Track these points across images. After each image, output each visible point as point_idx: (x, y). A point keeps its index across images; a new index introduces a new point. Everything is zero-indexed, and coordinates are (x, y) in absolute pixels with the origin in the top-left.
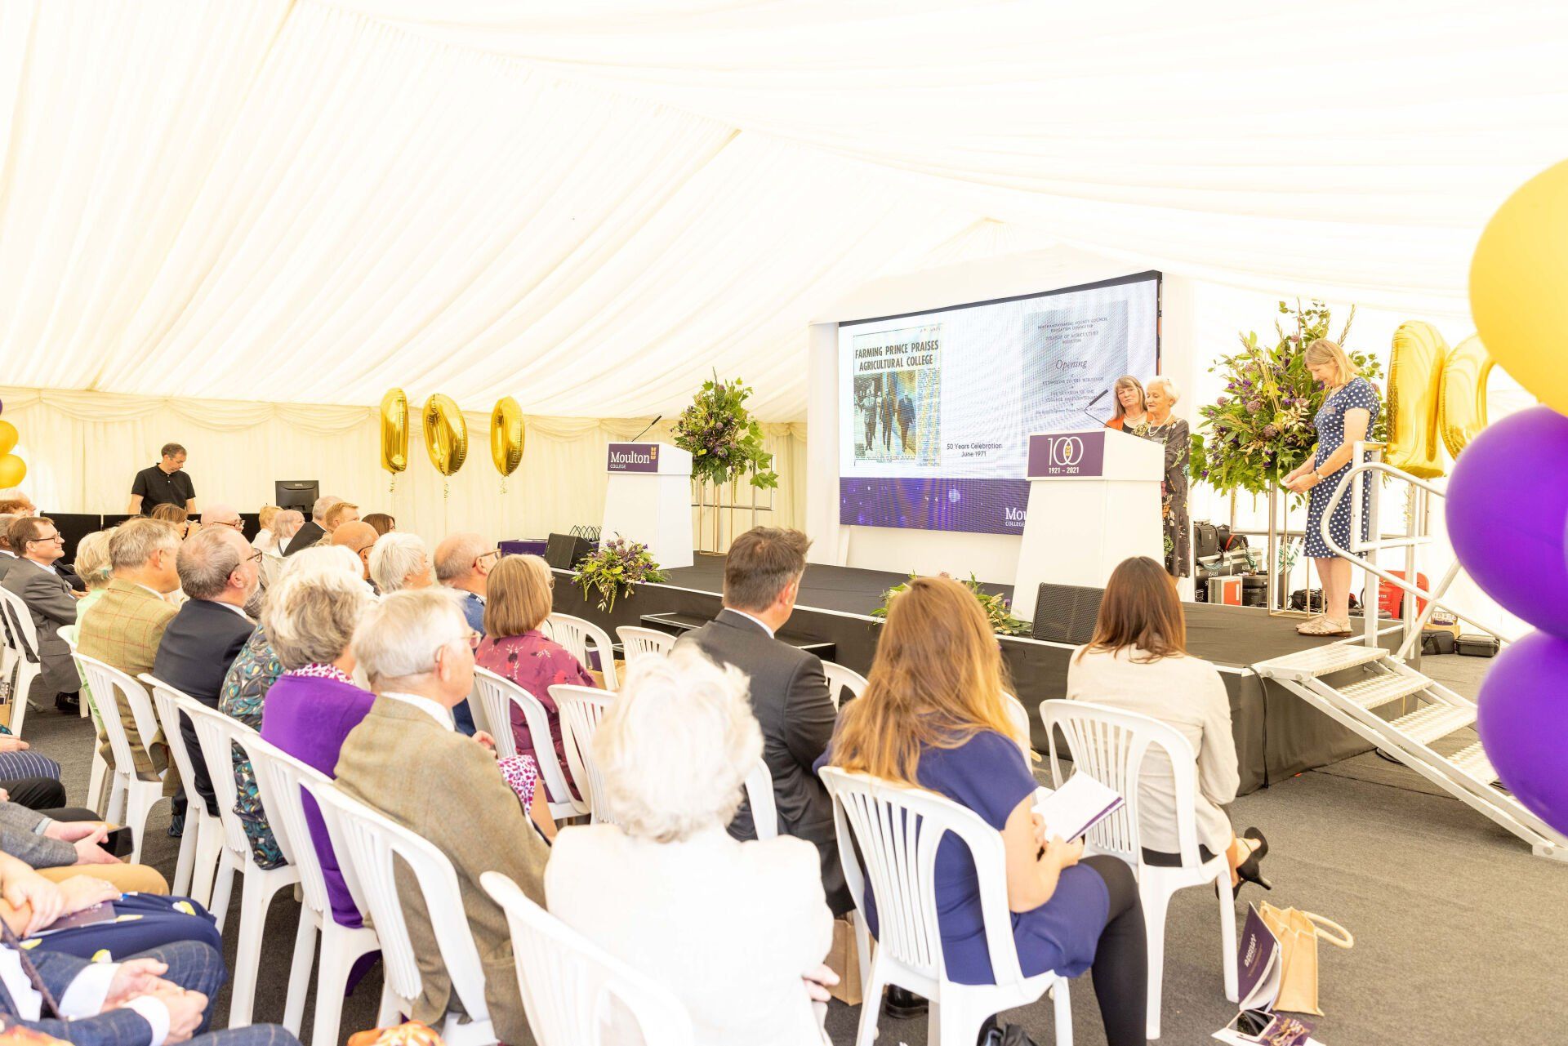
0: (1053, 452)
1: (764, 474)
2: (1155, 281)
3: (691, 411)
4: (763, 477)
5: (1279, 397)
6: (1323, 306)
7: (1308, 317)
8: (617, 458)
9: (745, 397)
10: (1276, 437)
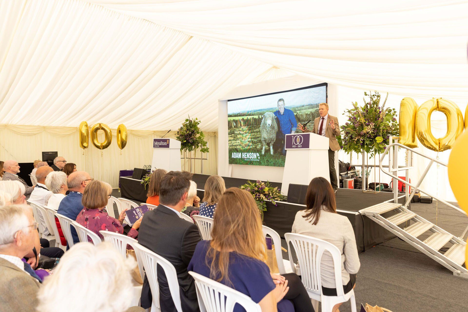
0: (293, 140)
2: (325, 86)
3: (182, 128)
4: (205, 149)
5: (365, 122)
6: (378, 93)
7: (373, 97)
8: (156, 143)
9: (199, 124)
10: (364, 135)
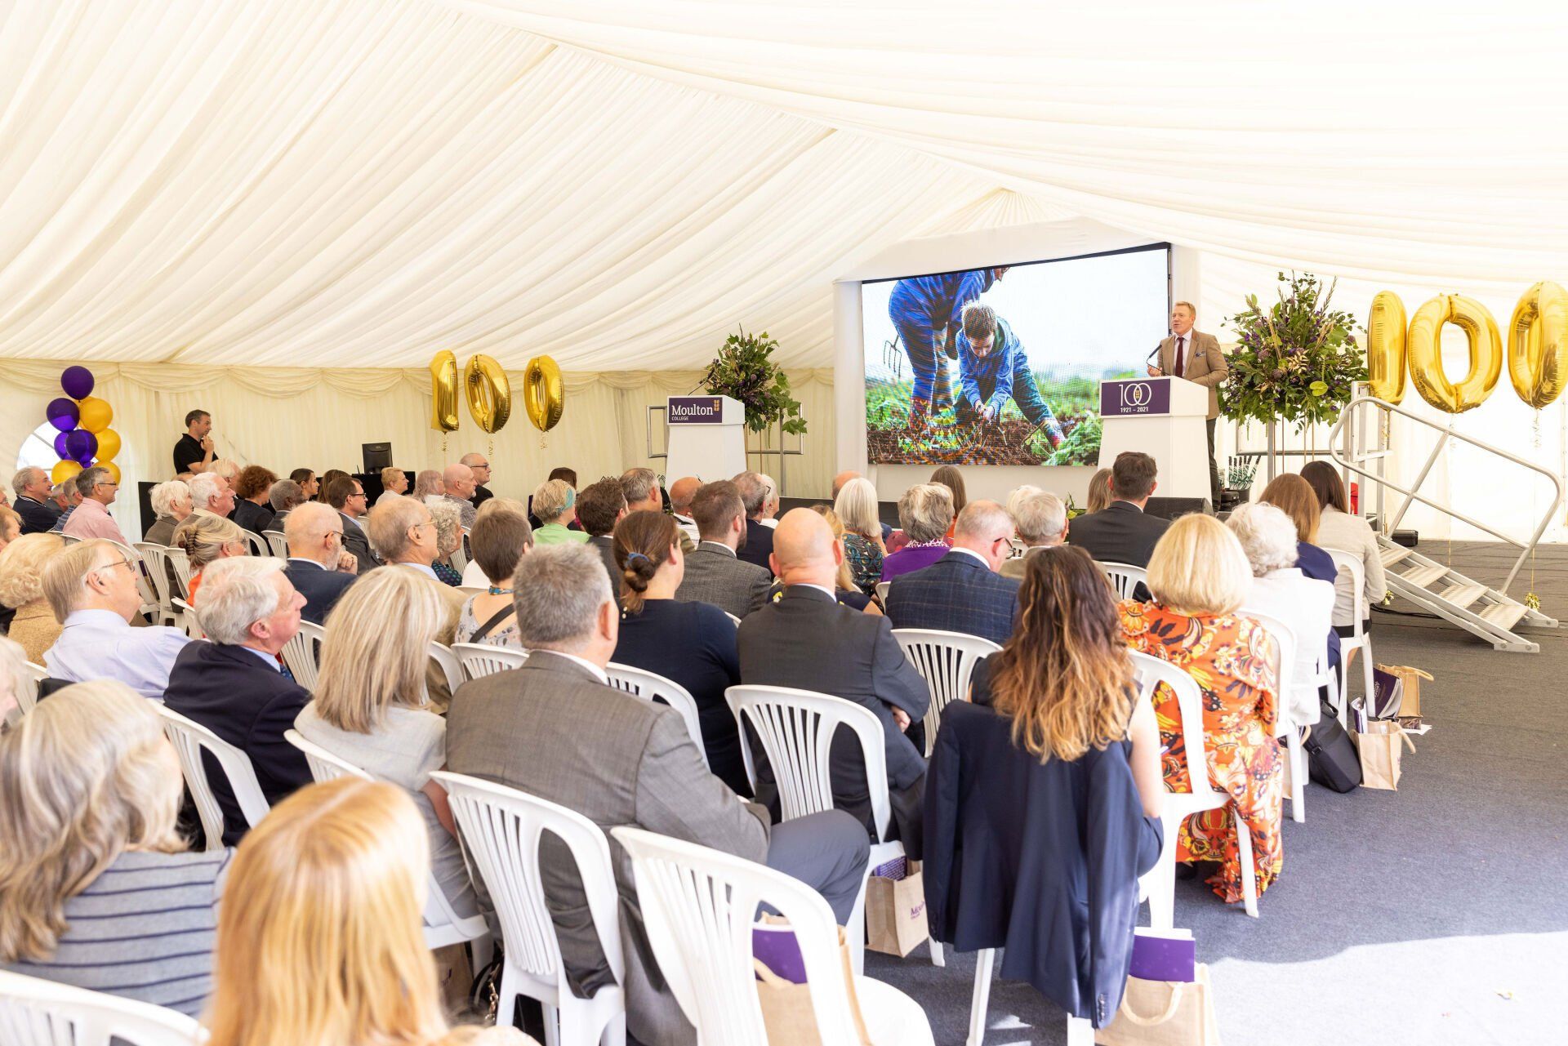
0: (1124, 395)
1: (794, 421)
2: (1166, 250)
3: (718, 363)
4: (793, 424)
5: (1281, 347)
6: (1311, 276)
7: (1299, 284)
9: (770, 350)
10: (1282, 379)
